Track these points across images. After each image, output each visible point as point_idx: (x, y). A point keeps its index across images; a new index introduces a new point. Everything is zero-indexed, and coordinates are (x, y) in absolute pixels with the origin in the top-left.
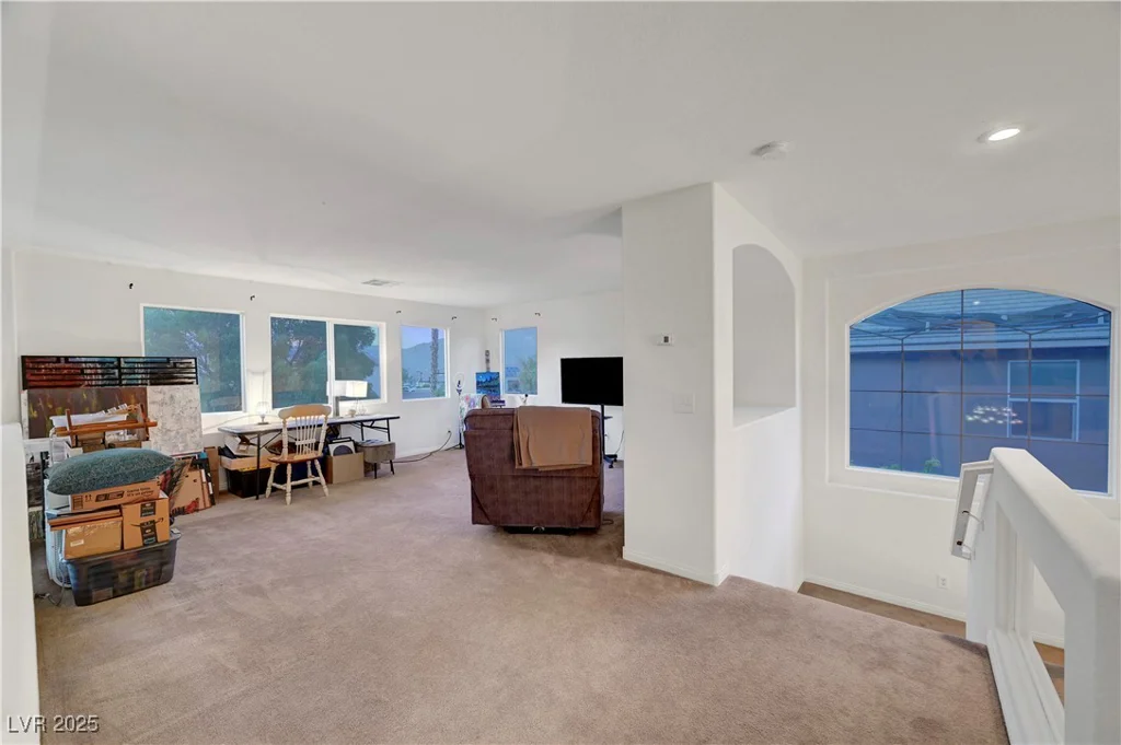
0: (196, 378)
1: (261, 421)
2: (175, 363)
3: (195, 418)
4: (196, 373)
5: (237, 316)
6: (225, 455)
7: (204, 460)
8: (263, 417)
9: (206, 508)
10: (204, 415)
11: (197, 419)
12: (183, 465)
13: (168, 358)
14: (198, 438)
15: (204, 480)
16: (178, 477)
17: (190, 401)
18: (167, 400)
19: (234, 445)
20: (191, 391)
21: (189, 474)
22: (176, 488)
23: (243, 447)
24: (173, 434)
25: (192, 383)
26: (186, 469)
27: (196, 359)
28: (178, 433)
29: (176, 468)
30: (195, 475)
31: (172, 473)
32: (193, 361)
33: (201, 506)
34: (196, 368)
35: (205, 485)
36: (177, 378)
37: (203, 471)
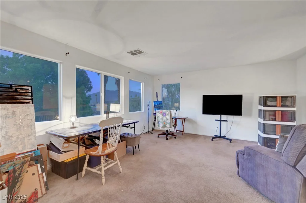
0: (32, 99)
1: (72, 126)
2: (16, 89)
3: (31, 126)
4: (32, 96)
5: (57, 64)
6: (52, 150)
7: (38, 156)
8: (73, 124)
9: (43, 195)
10: (38, 124)
11: (32, 127)
12: (23, 163)
13: (11, 86)
14: (33, 140)
15: (40, 172)
16: (20, 174)
17: (28, 115)
18: (10, 114)
19: (59, 143)
20: (28, 108)
21: (28, 169)
22: (18, 184)
23: (66, 145)
24: (14, 139)
25: (29, 103)
26: (26, 165)
27: (31, 87)
28: (18, 138)
29: (18, 166)
30: (33, 169)
31: (14, 171)
32: (30, 88)
33: (39, 195)
34: (32, 93)
35: (41, 176)
36: (17, 99)
37: (39, 165)
